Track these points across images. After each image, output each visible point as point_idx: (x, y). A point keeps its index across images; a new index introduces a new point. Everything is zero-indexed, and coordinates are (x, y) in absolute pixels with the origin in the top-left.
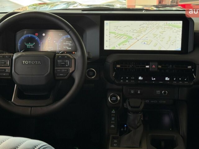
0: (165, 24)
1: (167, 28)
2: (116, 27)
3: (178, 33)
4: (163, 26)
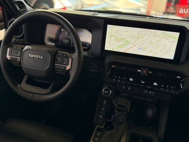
3: (174, 43)
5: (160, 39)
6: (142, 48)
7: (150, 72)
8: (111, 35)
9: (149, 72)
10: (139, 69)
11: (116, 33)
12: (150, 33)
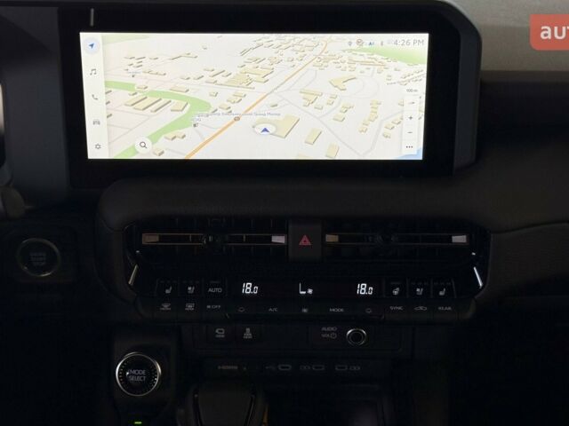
0: (355, 46)
1: (362, 63)
2: (134, 62)
3: (411, 85)
4: (346, 57)
5: (347, 74)
6: (271, 129)
7: (331, 238)
8: (107, 84)
9: (323, 237)
10: (279, 233)
11: (131, 69)
12: (297, 52)
